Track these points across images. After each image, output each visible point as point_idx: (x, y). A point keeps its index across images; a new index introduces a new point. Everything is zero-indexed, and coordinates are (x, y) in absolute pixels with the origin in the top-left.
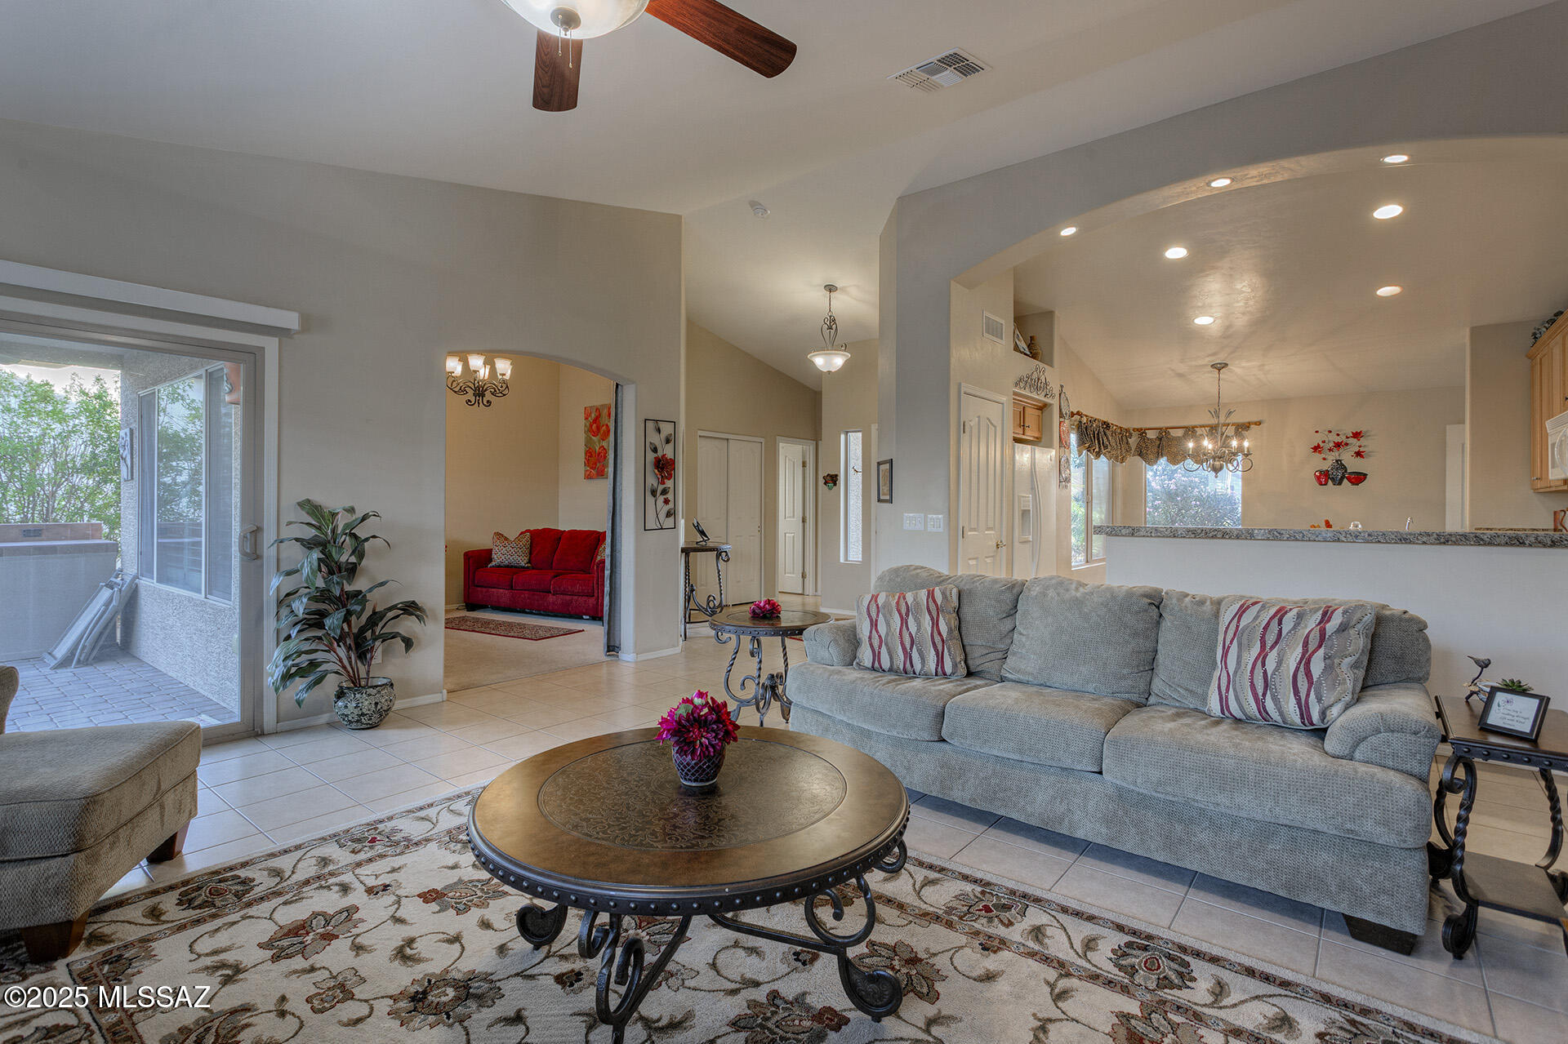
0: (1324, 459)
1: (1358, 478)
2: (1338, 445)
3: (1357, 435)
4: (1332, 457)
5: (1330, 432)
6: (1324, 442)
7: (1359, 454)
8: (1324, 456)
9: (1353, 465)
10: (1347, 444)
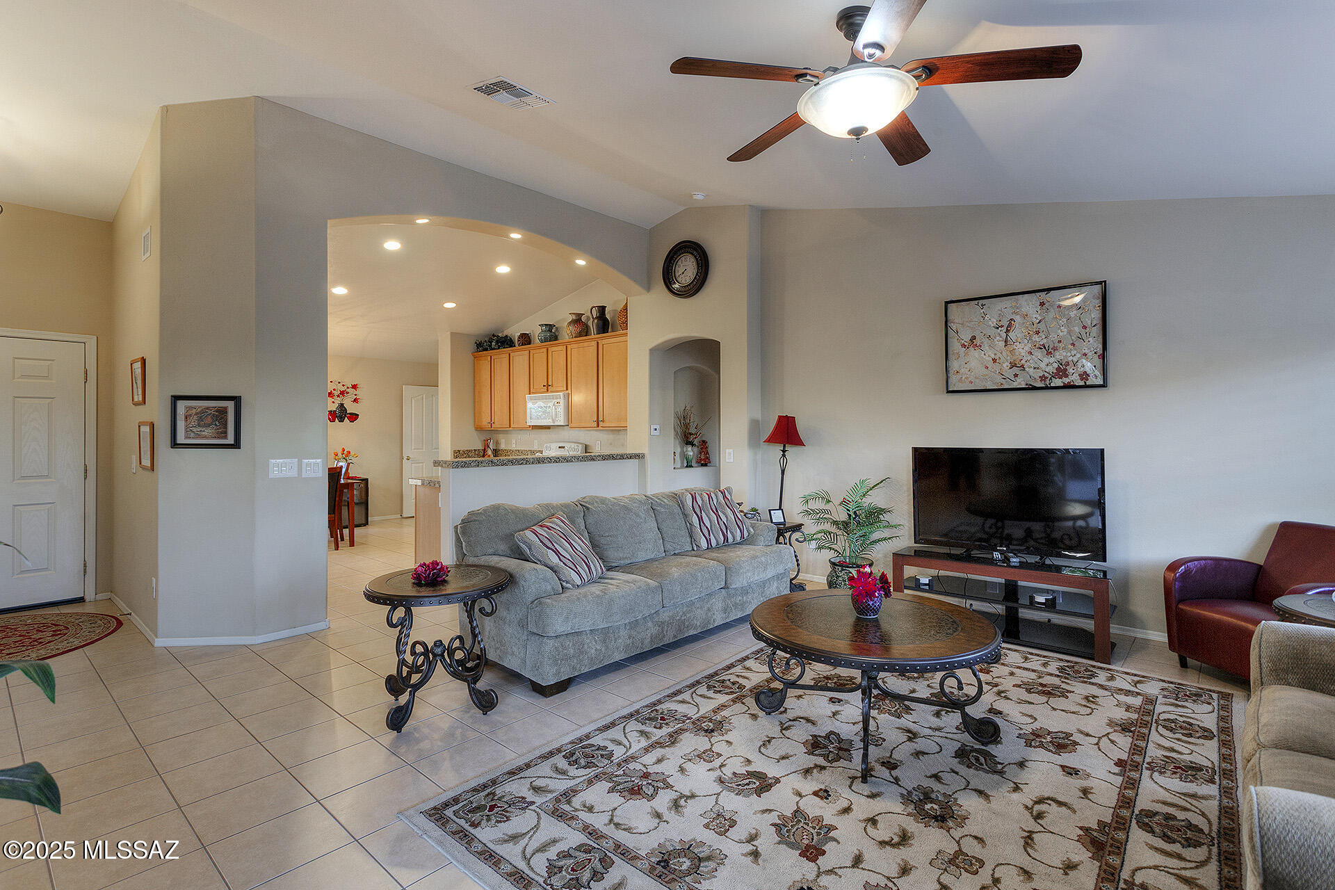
0: (333, 402)
1: (354, 417)
2: (342, 393)
3: (354, 387)
4: (338, 401)
5: (339, 383)
6: (334, 390)
7: (356, 400)
8: (333, 400)
9: (351, 408)
10: (348, 393)
